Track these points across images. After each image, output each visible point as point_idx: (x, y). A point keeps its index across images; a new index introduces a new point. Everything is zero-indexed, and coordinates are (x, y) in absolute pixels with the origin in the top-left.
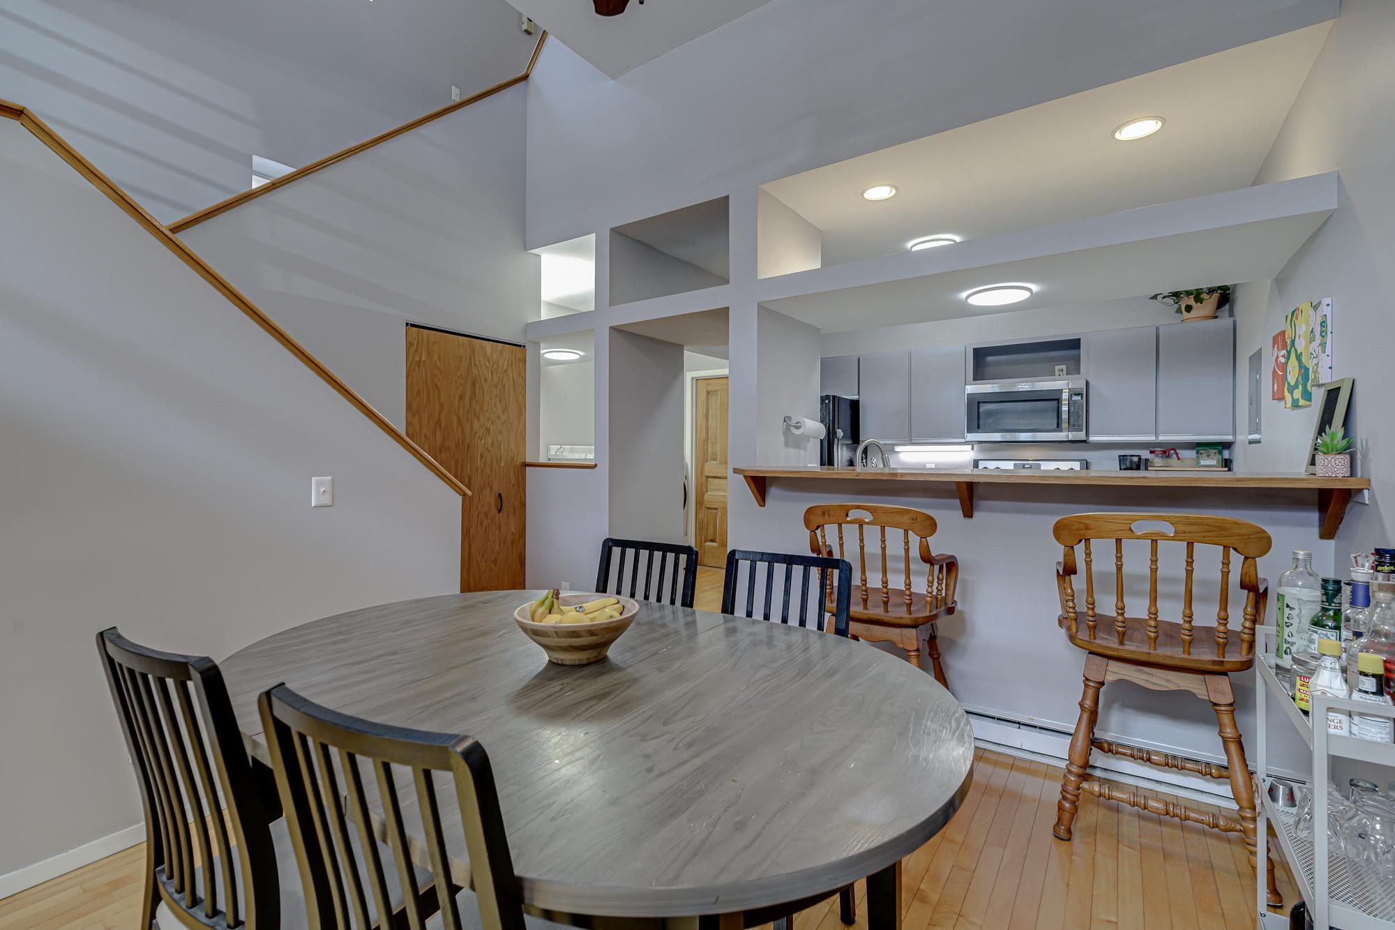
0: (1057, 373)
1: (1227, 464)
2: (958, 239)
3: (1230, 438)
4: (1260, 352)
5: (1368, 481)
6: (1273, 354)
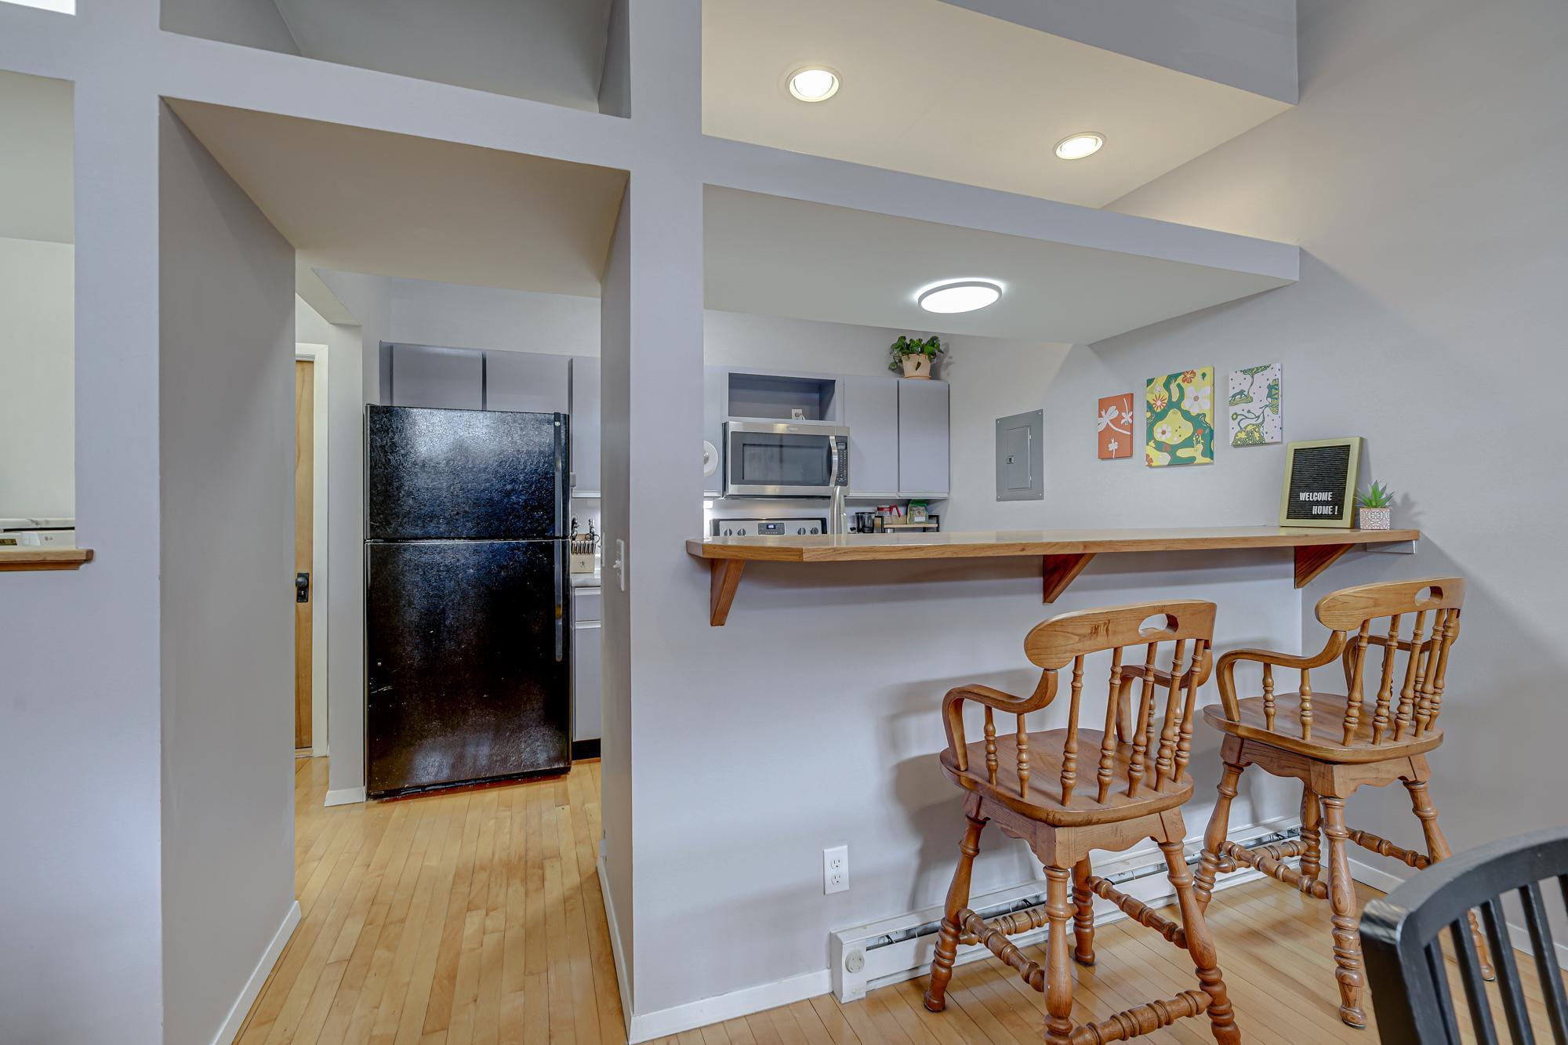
0: (794, 416)
1: (934, 519)
3: (945, 495)
4: (1038, 415)
5: (1418, 532)
6: (1100, 416)
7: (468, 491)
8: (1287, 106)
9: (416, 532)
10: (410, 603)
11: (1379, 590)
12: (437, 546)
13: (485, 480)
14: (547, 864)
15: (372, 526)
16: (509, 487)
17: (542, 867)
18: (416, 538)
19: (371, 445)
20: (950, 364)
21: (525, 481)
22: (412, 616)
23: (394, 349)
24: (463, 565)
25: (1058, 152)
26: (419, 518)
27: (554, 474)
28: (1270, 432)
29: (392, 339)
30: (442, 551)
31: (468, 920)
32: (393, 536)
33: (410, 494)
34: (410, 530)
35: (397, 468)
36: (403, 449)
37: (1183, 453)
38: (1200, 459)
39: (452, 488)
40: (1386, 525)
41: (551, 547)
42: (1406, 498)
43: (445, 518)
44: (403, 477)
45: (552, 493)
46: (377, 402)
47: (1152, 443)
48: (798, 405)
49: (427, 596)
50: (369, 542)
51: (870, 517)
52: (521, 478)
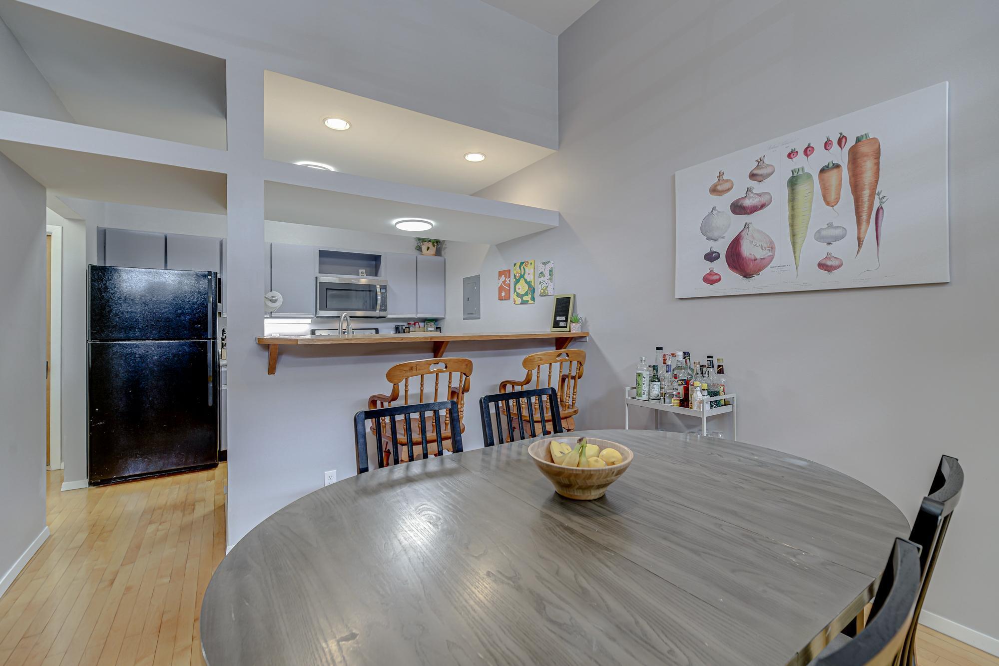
0: (360, 274)
1: (438, 329)
2: (331, 168)
3: (443, 316)
4: (478, 277)
5: (588, 333)
6: (499, 280)
7: (154, 313)
8: (554, 151)
9: (120, 336)
10: (117, 376)
11: (542, 354)
12: (134, 344)
13: (164, 307)
14: (196, 503)
15: (92, 333)
16: (179, 311)
17: (194, 505)
18: (121, 340)
19: (91, 288)
20: (446, 248)
21: (190, 308)
22: (118, 383)
23: (107, 232)
24: (151, 354)
25: (466, 157)
26: (123, 328)
27: (207, 304)
28: (551, 292)
29: (106, 225)
30: (137, 346)
31: (149, 528)
32: (106, 339)
33: (116, 315)
34: (116, 335)
35: (108, 301)
36: (112, 290)
37: (525, 298)
38: (530, 301)
39: (144, 312)
40: (579, 330)
41: (205, 344)
42: (585, 319)
43: (139, 328)
44: (112, 306)
45: (206, 315)
46: (95, 263)
47: (515, 293)
48: (362, 267)
49: (128, 371)
50: (90, 342)
51: (402, 328)
52: (187, 306)
